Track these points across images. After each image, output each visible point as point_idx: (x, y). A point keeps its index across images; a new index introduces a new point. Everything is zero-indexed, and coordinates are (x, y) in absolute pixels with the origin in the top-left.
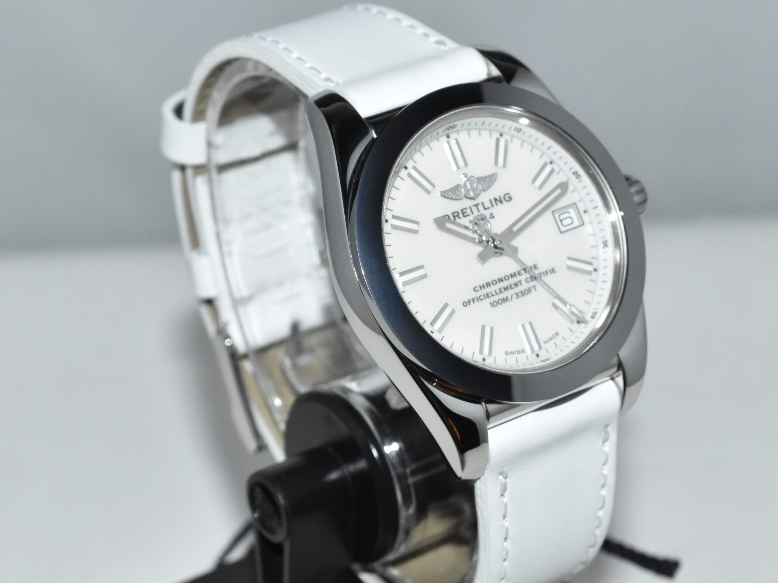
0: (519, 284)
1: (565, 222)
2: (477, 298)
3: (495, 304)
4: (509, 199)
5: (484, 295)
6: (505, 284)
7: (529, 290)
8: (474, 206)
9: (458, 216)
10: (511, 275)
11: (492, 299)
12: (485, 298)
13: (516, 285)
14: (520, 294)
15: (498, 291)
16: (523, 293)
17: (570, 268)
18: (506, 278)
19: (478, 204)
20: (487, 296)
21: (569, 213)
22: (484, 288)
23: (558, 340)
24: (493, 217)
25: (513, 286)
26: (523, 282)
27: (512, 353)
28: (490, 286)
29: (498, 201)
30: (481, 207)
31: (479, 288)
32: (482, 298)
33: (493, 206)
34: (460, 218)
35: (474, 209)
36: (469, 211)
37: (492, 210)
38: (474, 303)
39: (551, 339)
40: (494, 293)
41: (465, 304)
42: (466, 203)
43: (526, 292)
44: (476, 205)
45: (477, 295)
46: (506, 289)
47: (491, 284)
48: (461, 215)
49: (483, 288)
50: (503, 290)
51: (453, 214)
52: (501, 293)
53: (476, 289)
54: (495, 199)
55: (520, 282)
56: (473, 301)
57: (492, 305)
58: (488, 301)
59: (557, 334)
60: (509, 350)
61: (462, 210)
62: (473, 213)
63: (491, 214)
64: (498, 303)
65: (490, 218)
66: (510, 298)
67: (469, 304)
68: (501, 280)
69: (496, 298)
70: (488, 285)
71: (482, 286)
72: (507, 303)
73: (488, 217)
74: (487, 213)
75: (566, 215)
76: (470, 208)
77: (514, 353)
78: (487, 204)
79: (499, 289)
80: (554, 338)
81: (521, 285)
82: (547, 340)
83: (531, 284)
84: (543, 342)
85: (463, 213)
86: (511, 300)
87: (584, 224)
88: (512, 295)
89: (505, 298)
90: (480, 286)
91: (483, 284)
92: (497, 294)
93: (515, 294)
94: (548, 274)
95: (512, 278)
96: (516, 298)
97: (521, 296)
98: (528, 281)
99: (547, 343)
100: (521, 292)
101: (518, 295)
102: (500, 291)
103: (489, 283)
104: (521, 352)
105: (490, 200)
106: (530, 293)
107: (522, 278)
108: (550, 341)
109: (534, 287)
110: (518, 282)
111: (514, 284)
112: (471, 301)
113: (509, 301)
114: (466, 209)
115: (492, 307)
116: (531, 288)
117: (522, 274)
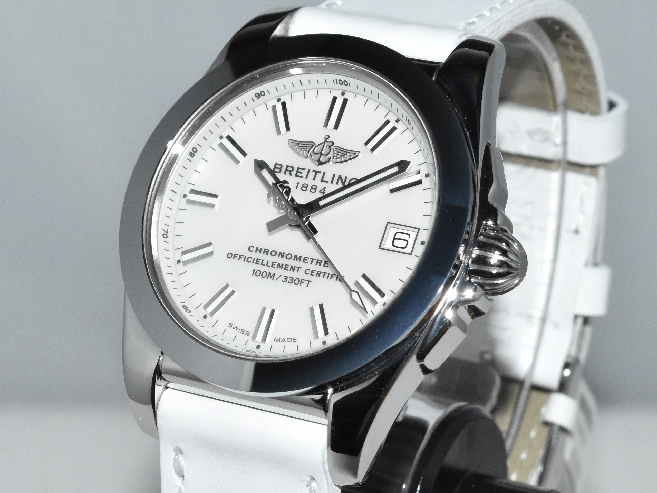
0: (296, 269)
1: (397, 243)
5: (254, 258)
6: (283, 261)
7: (301, 282)
8: (314, 171)
9: (290, 172)
10: (296, 256)
11: (258, 267)
12: (253, 262)
13: (293, 269)
14: (289, 280)
15: (270, 264)
16: (293, 281)
18: (288, 256)
19: (320, 172)
20: (257, 261)
21: (409, 236)
22: (260, 253)
24: (324, 193)
25: (289, 268)
26: (302, 271)
27: (236, 328)
28: (267, 254)
30: (319, 176)
31: (254, 249)
32: (249, 260)
33: (332, 182)
34: (291, 174)
35: (312, 174)
36: (304, 173)
37: (328, 185)
38: (239, 259)
40: (265, 263)
41: (230, 256)
43: (297, 281)
44: (316, 172)
45: (248, 254)
46: (280, 266)
47: (269, 253)
48: (294, 173)
49: (258, 251)
50: (276, 265)
51: (287, 166)
52: (272, 266)
53: (251, 249)
54: (340, 177)
55: (299, 268)
56: (240, 258)
57: (255, 272)
58: (254, 266)
59: (294, 340)
60: (235, 324)
61: (299, 169)
62: (306, 178)
63: (325, 188)
64: (261, 274)
65: (320, 192)
66: (276, 277)
67: (234, 258)
68: (281, 255)
69: (263, 269)
70: (266, 251)
71: (259, 249)
72: (270, 280)
73: (318, 189)
74: (321, 186)
75: (406, 237)
76: (309, 171)
77: (238, 330)
78: (328, 178)
79: (273, 262)
80: (287, 342)
81: (298, 272)
82: (280, 339)
83: (308, 277)
84: (275, 338)
85: (298, 172)
86: (276, 280)
87: (411, 254)
88: (281, 275)
89: (272, 275)
90: (257, 248)
91: (261, 249)
92: (267, 265)
93: (284, 276)
94: (332, 278)
95: (294, 260)
96: (283, 281)
97: (289, 282)
98: (307, 272)
99: (277, 341)
100: (292, 279)
101: (287, 279)
102: (273, 264)
103: (269, 251)
104: (245, 333)
105: (334, 175)
106: (300, 285)
107: (304, 266)
108: (281, 342)
109: (309, 281)
110: (296, 267)
111: (292, 267)
112: (238, 257)
113: (273, 279)
114: (304, 169)
115: (253, 275)
116: (305, 280)
117: (307, 263)
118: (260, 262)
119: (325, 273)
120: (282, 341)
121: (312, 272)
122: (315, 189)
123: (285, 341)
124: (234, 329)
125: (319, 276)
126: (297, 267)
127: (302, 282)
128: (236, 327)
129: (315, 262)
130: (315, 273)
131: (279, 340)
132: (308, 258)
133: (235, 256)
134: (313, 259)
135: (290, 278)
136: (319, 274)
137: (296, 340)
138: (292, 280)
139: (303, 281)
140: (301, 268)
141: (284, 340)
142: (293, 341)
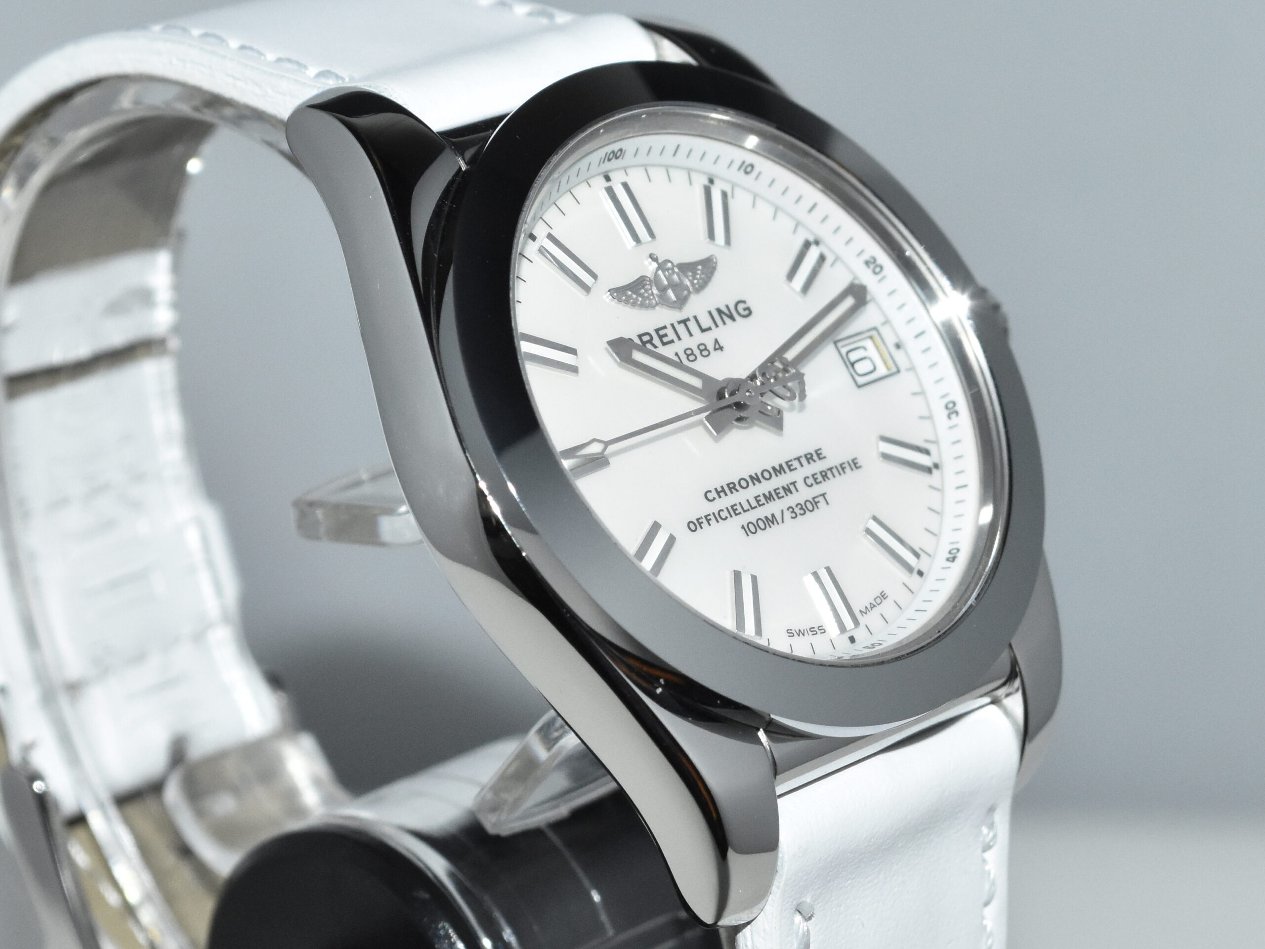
0: (792, 487)
1: (861, 367)
2: (714, 514)
3: (752, 529)
4: (747, 312)
5: (727, 509)
6: (765, 487)
7: (814, 503)
8: (679, 322)
9: (651, 341)
10: (774, 468)
11: (745, 518)
12: (731, 516)
13: (787, 490)
14: (797, 510)
15: (754, 504)
17: (886, 457)
18: (766, 475)
19: (689, 319)
20: (734, 511)
21: (865, 348)
22: (726, 495)
23: (887, 607)
24: (721, 348)
25: (782, 493)
26: (800, 485)
27: (800, 633)
28: (737, 491)
29: (725, 315)
30: (692, 325)
31: (714, 494)
32: (723, 515)
33: (716, 325)
34: (655, 345)
35: (681, 329)
36: (671, 335)
37: (715, 333)
38: (710, 525)
39: (873, 606)
40: (746, 507)
41: (692, 527)
42: (663, 316)
43: (810, 506)
44: (684, 322)
45: (714, 507)
46: (769, 497)
47: (738, 487)
48: (657, 340)
49: (722, 494)
50: (763, 500)
51: (640, 336)
52: (760, 505)
53: (710, 496)
54: (720, 311)
55: (794, 483)
56: (708, 521)
57: (749, 529)
58: (736, 522)
59: (883, 596)
60: (795, 627)
61: (657, 331)
63: (716, 341)
64: (757, 526)
65: (715, 349)
66: (778, 517)
67: (701, 527)
68: (755, 479)
69: (752, 516)
70: (732, 487)
71: (719, 489)
72: (775, 527)
73: (710, 347)
74: (708, 339)
76: (672, 325)
77: (806, 633)
78: (706, 322)
79: (756, 498)
80: (878, 604)
81: (797, 491)
82: (866, 608)
83: (817, 490)
84: (860, 611)
85: (661, 337)
86: (783, 522)
87: (898, 371)
88: (782, 511)
89: (770, 518)
90: (716, 489)
91: (722, 487)
92: (752, 508)
93: (788, 509)
94: (846, 470)
95: (777, 476)
96: (792, 518)
97: (800, 514)
98: (808, 482)
99: (866, 613)
100: (799, 506)
101: (795, 511)
102: (758, 501)
103: (734, 484)
104: (819, 632)
105: (710, 313)
106: (818, 508)
107: (797, 476)
108: (871, 610)
109: (823, 495)
110: (789, 485)
111: (783, 488)
112: (704, 520)
113: (778, 524)
114: (665, 327)
115: (748, 535)
116: (817, 497)
117: (796, 469)
118: (740, 510)
119: (831, 469)
120: (872, 608)
121: (815, 479)
122: (706, 349)
123: (874, 606)
124: (799, 635)
125: (829, 479)
126: (791, 484)
127: (816, 503)
128: (800, 631)
129: (803, 460)
130: (820, 479)
131: (867, 610)
132: (792, 461)
133: (700, 524)
134: (798, 459)
135: (797, 506)
136: (824, 475)
137: (885, 594)
138: (802, 508)
139: (816, 500)
140: (796, 482)
141: (872, 606)
142: (885, 599)
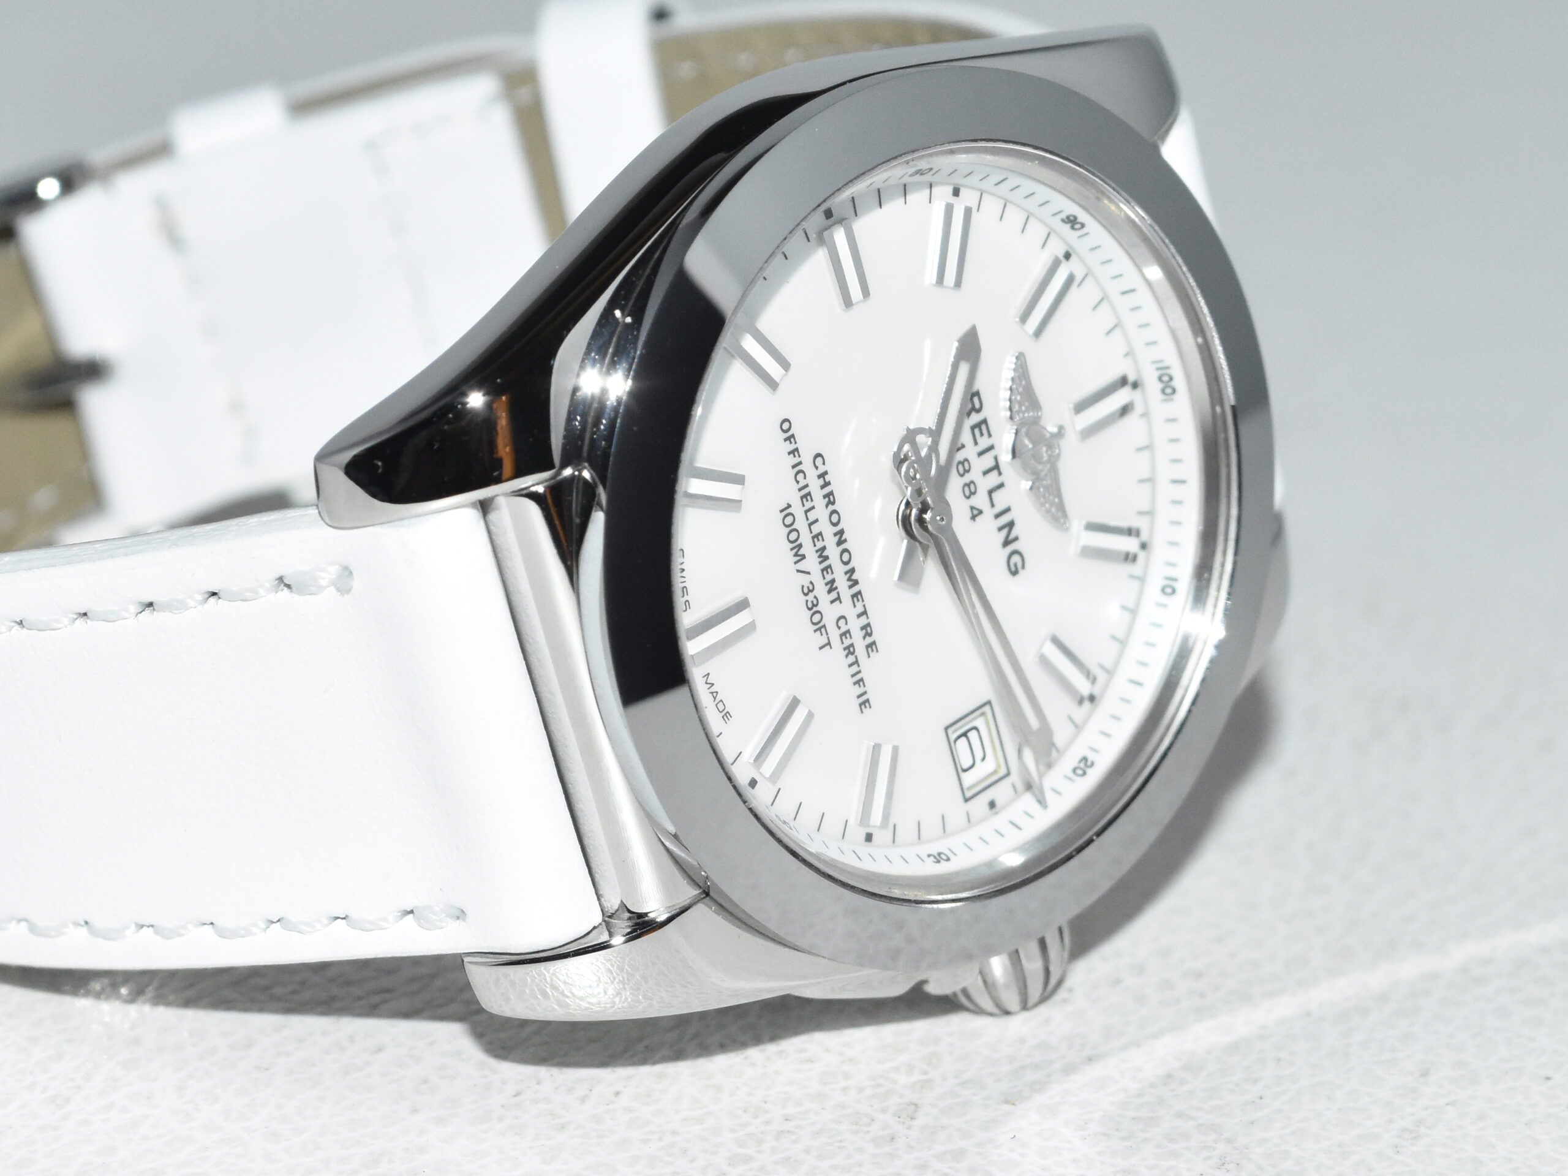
0: (834, 595)
2: (801, 463)
3: (788, 520)
4: (1013, 569)
5: (807, 486)
6: (833, 552)
7: (820, 628)
8: (996, 458)
10: (853, 571)
11: (798, 510)
12: (800, 490)
13: (831, 586)
14: (810, 597)
15: (816, 529)
16: (813, 607)
17: (876, 750)
18: (846, 556)
19: (1001, 472)
20: (806, 496)
22: (822, 487)
24: (973, 518)
25: (828, 577)
26: (837, 610)
28: (827, 506)
29: (1009, 533)
30: (993, 479)
31: (821, 469)
32: (800, 477)
33: (997, 516)
35: (987, 461)
36: (984, 442)
37: (989, 513)
38: (789, 454)
39: (714, 695)
40: (811, 516)
41: (786, 426)
42: (1002, 434)
43: (816, 618)
44: (996, 467)
45: (807, 466)
46: (822, 555)
47: (831, 508)
49: (821, 481)
50: (819, 544)
51: (978, 393)
52: (813, 538)
53: (819, 462)
54: (1011, 525)
55: (838, 599)
56: (793, 452)
57: (786, 511)
58: (794, 498)
59: (726, 716)
61: (985, 421)
62: (980, 454)
63: (981, 513)
64: (791, 528)
65: (972, 508)
66: (802, 566)
67: (785, 440)
68: (840, 538)
69: (801, 524)
70: (830, 499)
72: (791, 558)
73: (974, 501)
74: (980, 500)
76: (991, 448)
78: (999, 500)
79: (821, 534)
80: (717, 705)
81: (832, 602)
82: (713, 684)
83: (834, 634)
84: (708, 674)
85: (979, 426)
86: (798, 571)
88: (809, 573)
89: (801, 552)
90: (826, 473)
91: (829, 483)
92: (810, 525)
93: (811, 583)
94: (857, 686)
95: (846, 573)
97: (807, 601)
98: (842, 622)
99: (706, 683)
100: (815, 602)
101: (810, 594)
102: (817, 536)
103: (833, 503)
105: (1009, 509)
106: (815, 631)
107: (847, 608)
109: (829, 644)
110: (836, 591)
111: (833, 581)
112: (793, 446)
113: (795, 563)
114: (989, 435)
115: (781, 511)
116: (827, 634)
117: (855, 606)
119: (856, 662)
120: (712, 693)
121: (845, 634)
122: (971, 493)
123: (715, 698)
125: (847, 656)
126: (839, 594)
129: (863, 620)
130: (846, 642)
131: (710, 686)
132: (863, 601)
133: (790, 439)
134: (865, 613)
135: (815, 597)
136: (850, 650)
137: (729, 720)
138: (813, 605)
139: (823, 630)
140: (841, 602)
142: (723, 717)
